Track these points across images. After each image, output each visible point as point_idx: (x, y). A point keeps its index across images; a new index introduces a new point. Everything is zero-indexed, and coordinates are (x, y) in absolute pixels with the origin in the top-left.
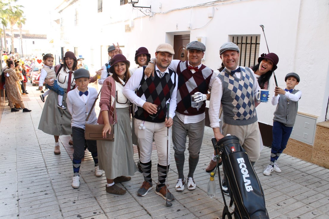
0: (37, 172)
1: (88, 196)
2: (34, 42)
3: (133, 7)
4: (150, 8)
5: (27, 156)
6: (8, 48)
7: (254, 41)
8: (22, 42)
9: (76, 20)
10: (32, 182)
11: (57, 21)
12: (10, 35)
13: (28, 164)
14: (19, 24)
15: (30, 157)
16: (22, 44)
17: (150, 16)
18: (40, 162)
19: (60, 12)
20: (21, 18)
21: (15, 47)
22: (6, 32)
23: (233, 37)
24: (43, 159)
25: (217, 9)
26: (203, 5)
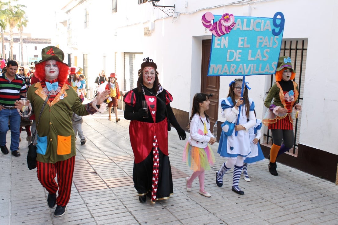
0: (35, 203)
2: (36, 48)
3: (154, 7)
4: (174, 7)
5: (24, 183)
6: (6, 55)
7: (300, 47)
8: (22, 48)
9: (86, 22)
10: (28, 215)
11: (64, 23)
12: (9, 39)
13: (25, 192)
14: (19, 26)
15: (27, 185)
17: (174, 16)
18: (39, 191)
19: (67, 12)
20: (22, 20)
21: (14, 53)
22: (5, 36)
25: (254, 8)
26: (237, 3)
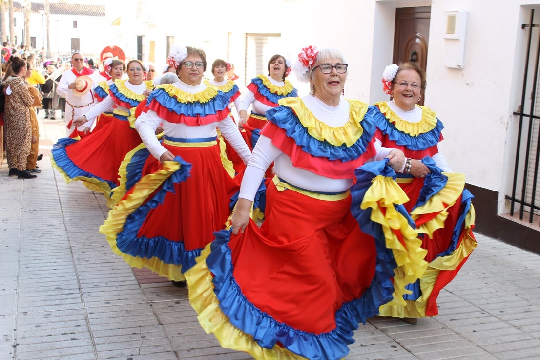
0: (59, 297)
1: (162, 348)
2: (75, 24)
5: (42, 265)
6: (16, 37)
8: (48, 22)
10: (46, 315)
12: (22, 6)
13: (42, 280)
15: (47, 268)
16: (48, 26)
18: (68, 278)
21: (31, 34)
23: (533, 11)
24: (74, 274)
